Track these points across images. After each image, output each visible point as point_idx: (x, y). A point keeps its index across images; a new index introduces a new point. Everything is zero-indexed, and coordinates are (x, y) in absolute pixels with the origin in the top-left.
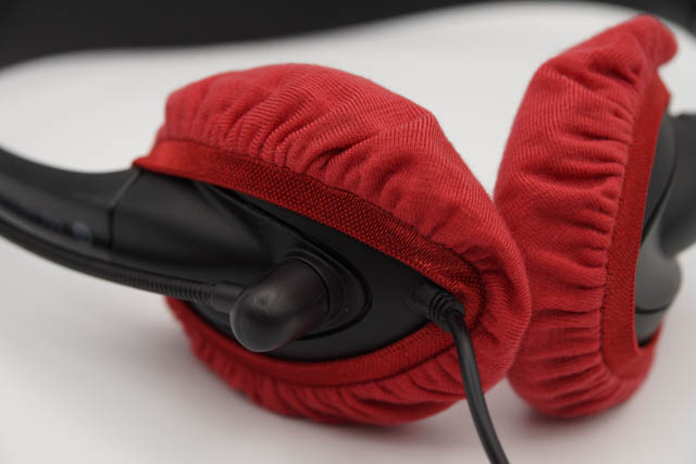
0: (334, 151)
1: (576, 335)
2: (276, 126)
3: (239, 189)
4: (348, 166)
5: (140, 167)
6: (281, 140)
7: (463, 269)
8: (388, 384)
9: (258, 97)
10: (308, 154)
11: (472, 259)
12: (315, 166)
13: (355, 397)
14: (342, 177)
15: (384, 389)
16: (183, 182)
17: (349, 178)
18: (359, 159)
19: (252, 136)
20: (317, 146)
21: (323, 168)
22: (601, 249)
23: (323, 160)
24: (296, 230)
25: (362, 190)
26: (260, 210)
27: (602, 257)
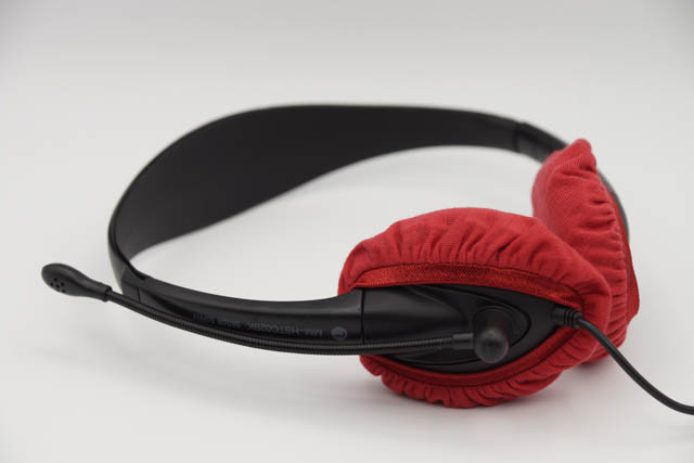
2: (463, 243)
4: (511, 254)
6: (469, 249)
7: (572, 294)
11: (577, 289)
12: (493, 259)
14: (509, 261)
17: (513, 261)
21: (497, 259)
23: (496, 255)
25: (521, 265)
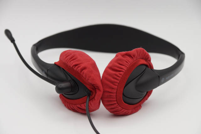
0: (76, 65)
1: (112, 97)
2: (71, 59)
3: (64, 69)
4: (78, 67)
5: (55, 64)
6: (70, 62)
8: (81, 105)
9: (71, 54)
10: (73, 65)
12: (74, 67)
13: (77, 106)
14: (77, 69)
15: (81, 106)
16: (59, 67)
17: (78, 69)
18: (80, 66)
19: (67, 61)
20: (74, 64)
21: (75, 67)
22: (117, 83)
23: (74, 66)
24: (71, 78)
25: (79, 71)
26: (67, 73)
27: (117, 84)
